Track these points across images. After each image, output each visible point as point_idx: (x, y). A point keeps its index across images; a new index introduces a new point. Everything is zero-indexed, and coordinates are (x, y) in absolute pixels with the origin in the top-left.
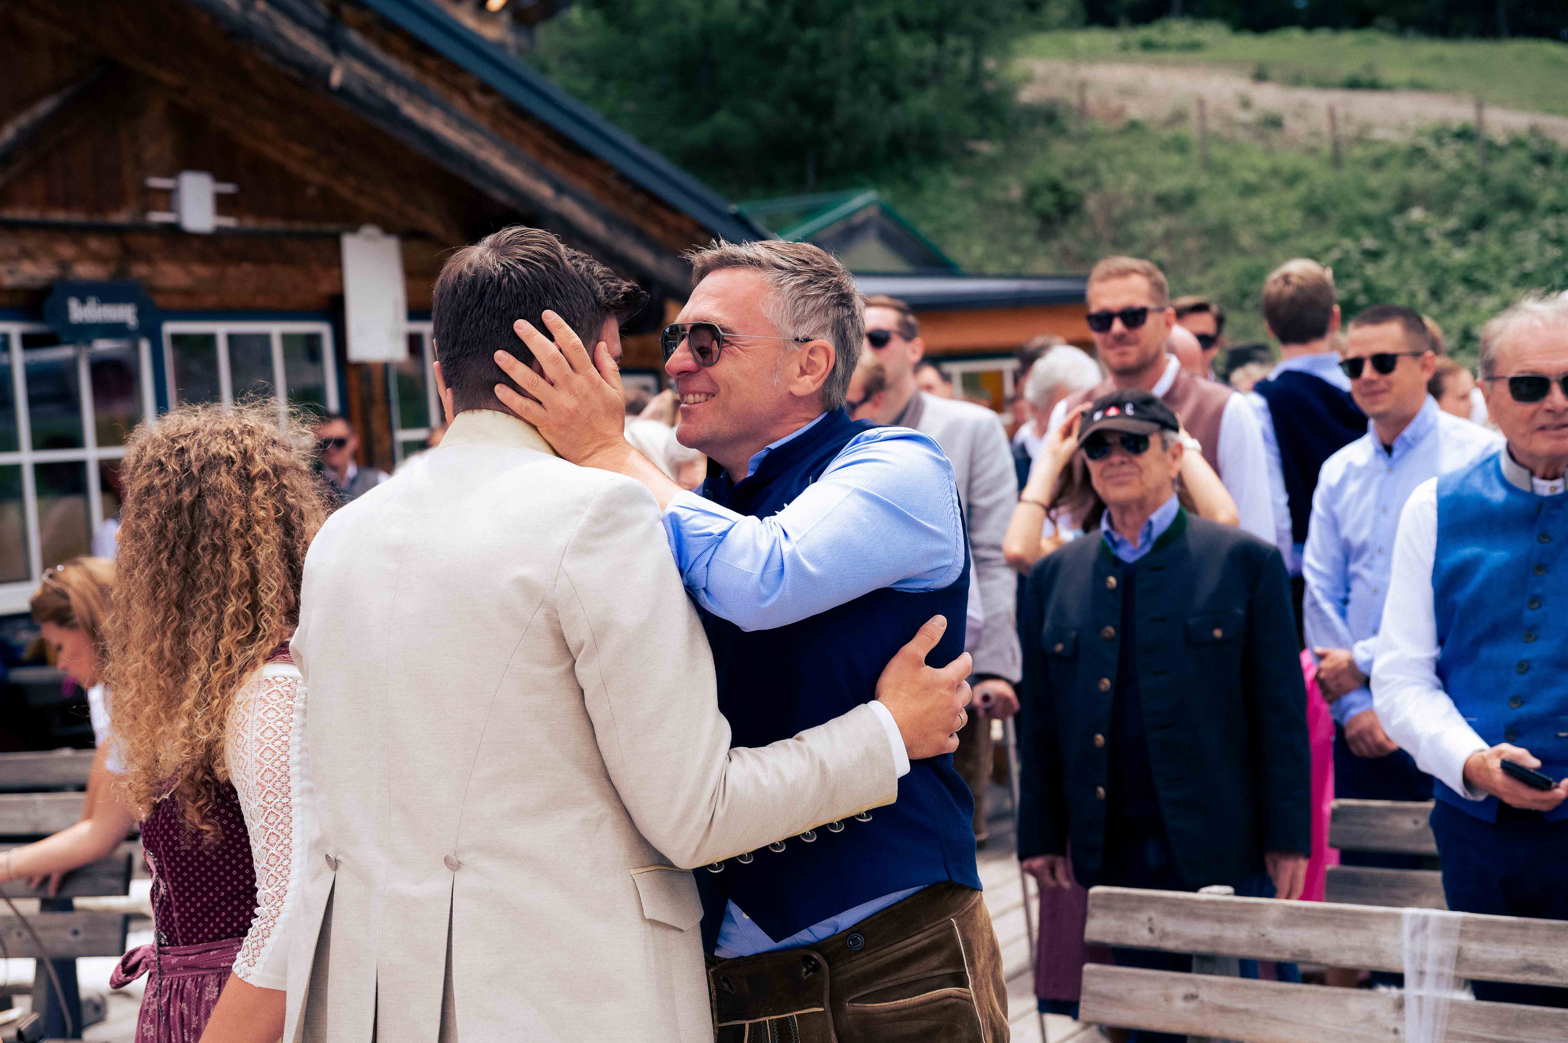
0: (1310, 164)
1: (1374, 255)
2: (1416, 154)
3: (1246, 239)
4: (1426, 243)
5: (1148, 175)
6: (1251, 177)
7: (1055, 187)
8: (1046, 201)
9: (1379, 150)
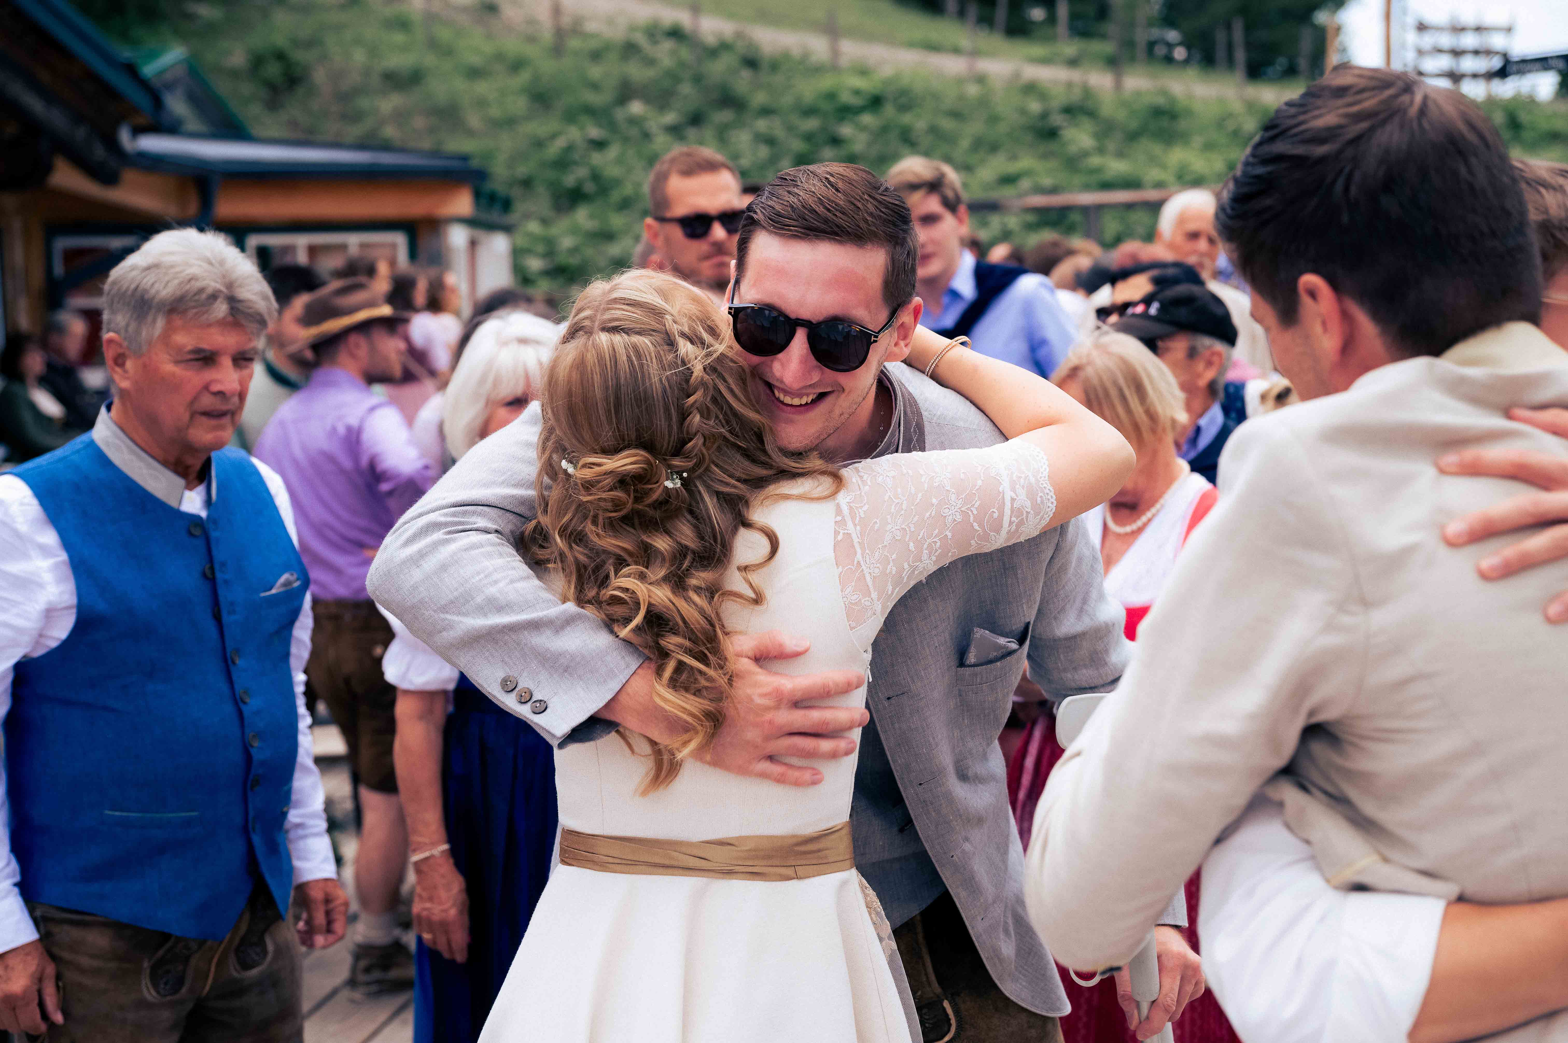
0: (530, 51)
1: (599, 145)
2: (630, 49)
3: (474, 121)
4: (647, 136)
5: (373, 51)
6: (475, 60)
7: (280, 56)
8: (273, 70)
9: (593, 44)
